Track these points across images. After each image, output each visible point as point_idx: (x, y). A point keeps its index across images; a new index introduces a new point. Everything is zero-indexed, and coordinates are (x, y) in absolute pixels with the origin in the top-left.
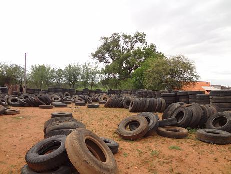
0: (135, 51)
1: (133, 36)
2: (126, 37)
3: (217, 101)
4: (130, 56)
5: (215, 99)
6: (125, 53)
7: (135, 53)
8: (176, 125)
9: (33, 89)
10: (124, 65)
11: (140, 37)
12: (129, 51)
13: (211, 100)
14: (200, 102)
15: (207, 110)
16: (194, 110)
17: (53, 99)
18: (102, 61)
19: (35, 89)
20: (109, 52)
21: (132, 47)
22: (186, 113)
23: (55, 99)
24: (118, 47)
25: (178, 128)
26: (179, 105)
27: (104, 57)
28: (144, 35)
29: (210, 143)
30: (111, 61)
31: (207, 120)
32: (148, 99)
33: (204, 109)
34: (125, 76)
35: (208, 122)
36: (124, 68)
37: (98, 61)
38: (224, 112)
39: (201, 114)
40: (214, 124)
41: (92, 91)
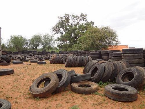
0: (80, 26)
1: (79, 16)
2: (74, 16)
3: (127, 58)
4: (76, 29)
5: (126, 56)
6: (73, 27)
7: (80, 27)
8: (90, 80)
9: (7, 52)
10: (73, 35)
11: (83, 17)
12: (75, 26)
13: (122, 57)
14: (114, 59)
15: (118, 66)
16: (106, 66)
17: (17, 58)
18: (58, 33)
19: (8, 52)
20: (63, 26)
21: (78, 23)
22: (99, 70)
23: (18, 58)
24: (68, 23)
25: (90, 83)
26: (97, 62)
27: (60, 30)
28: (86, 16)
29: (115, 100)
30: (64, 33)
31: (117, 75)
32: (79, 57)
33: (115, 66)
34: (73, 42)
35: (118, 76)
36: (72, 37)
37: (56, 33)
38: (131, 68)
39: (112, 70)
40: (123, 78)
41: (49, 52)
